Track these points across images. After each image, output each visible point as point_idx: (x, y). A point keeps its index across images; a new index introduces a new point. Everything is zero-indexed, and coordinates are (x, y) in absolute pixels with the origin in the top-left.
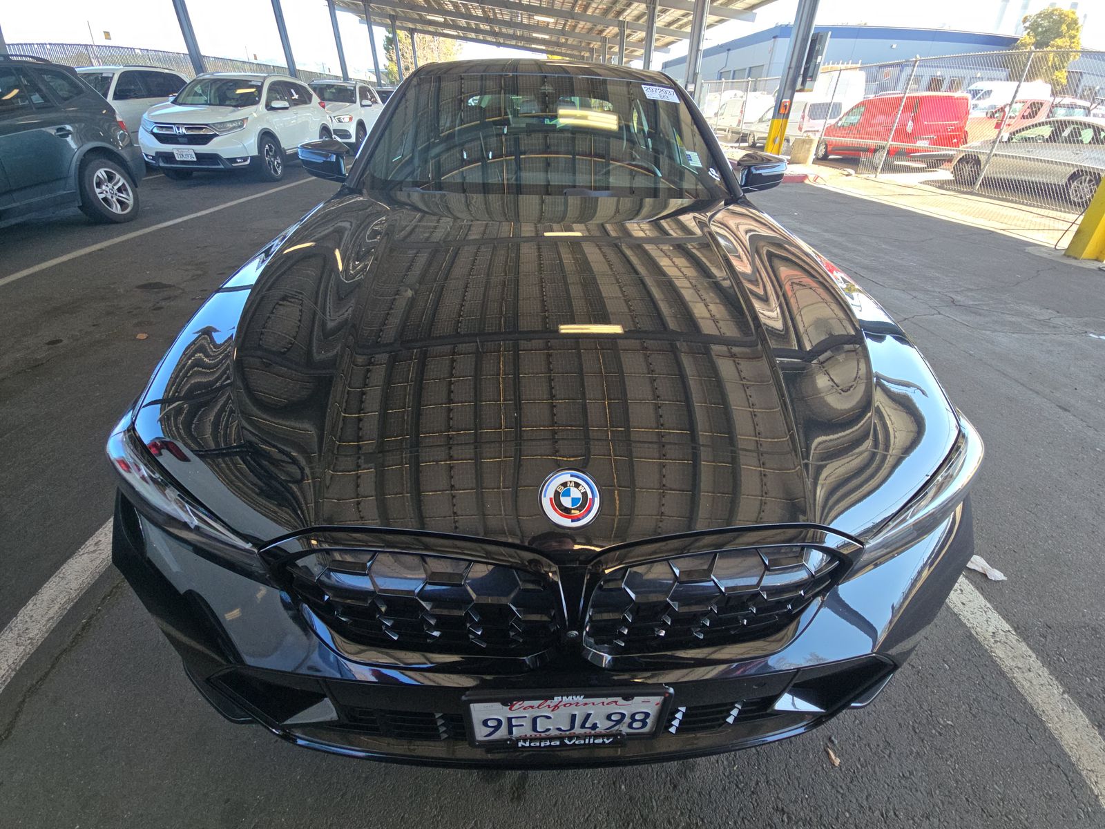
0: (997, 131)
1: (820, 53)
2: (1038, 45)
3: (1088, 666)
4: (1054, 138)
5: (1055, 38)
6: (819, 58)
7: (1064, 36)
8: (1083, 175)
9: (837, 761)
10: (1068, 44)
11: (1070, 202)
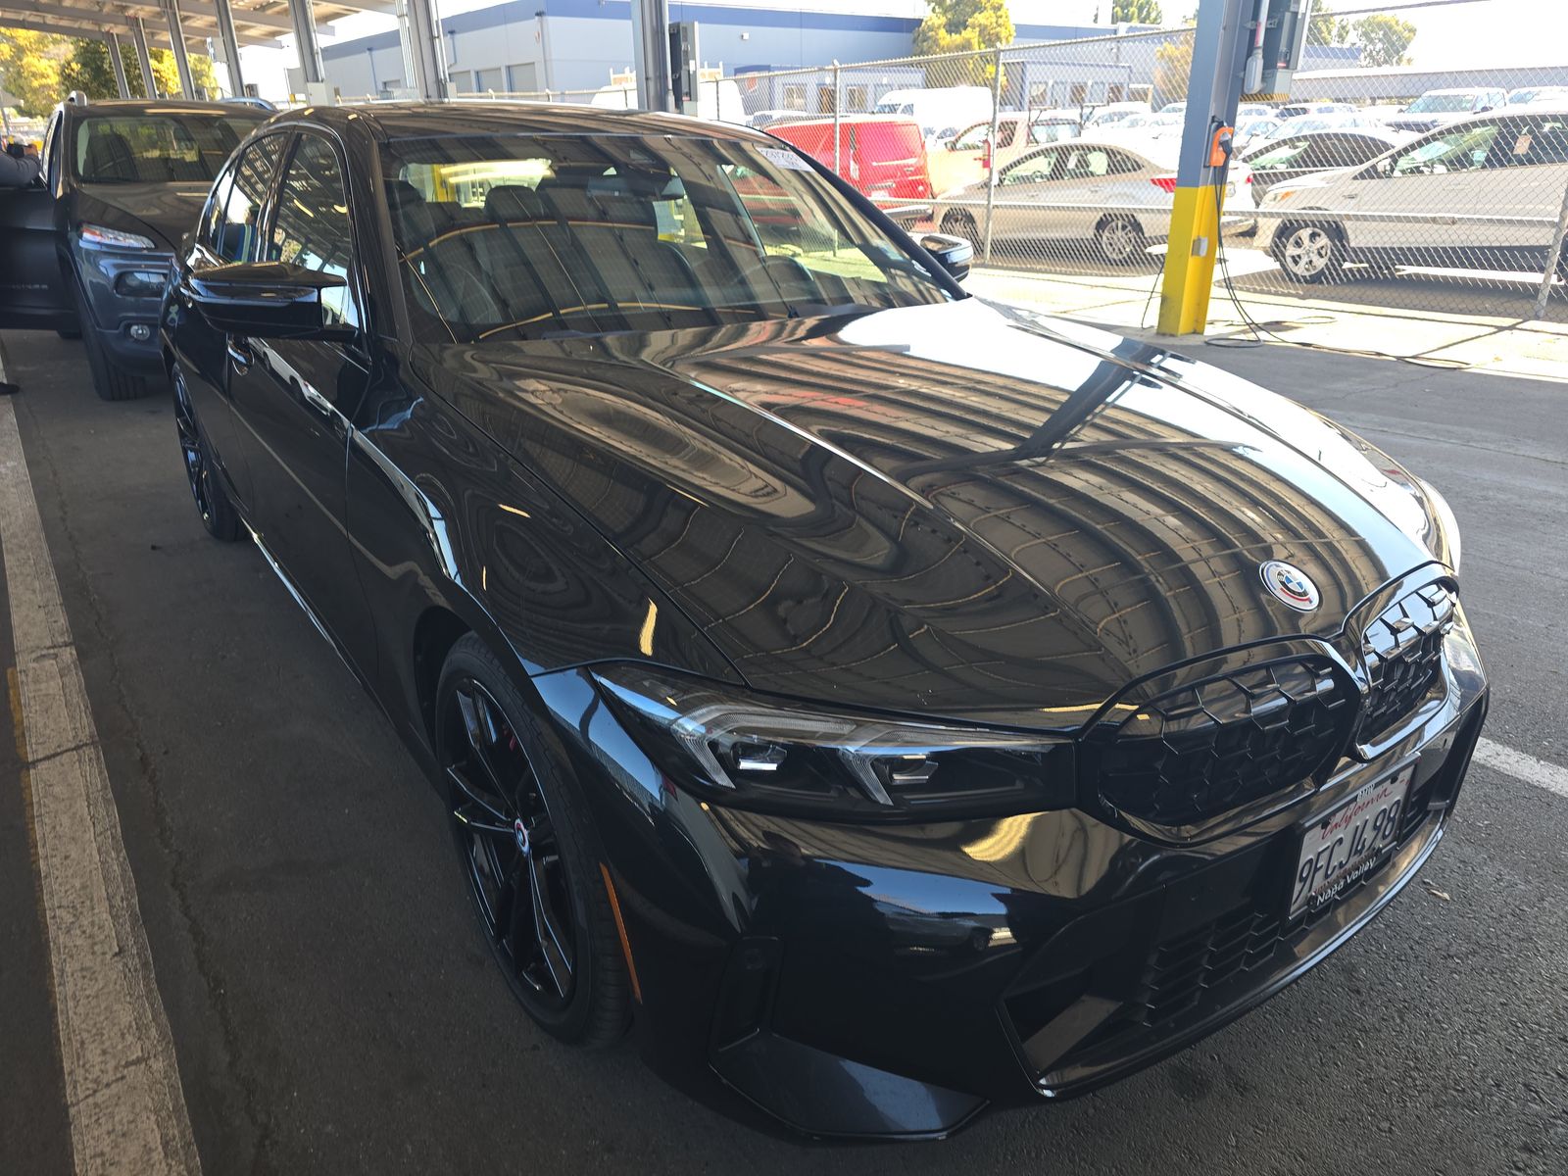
0: (986, 170)
1: (689, 55)
2: (954, 27)
3: (1535, 732)
4: (1058, 173)
5: (974, 13)
6: (692, 62)
7: (985, 8)
8: (1113, 220)
9: (1446, 895)
10: (994, 20)
11: (1110, 261)
